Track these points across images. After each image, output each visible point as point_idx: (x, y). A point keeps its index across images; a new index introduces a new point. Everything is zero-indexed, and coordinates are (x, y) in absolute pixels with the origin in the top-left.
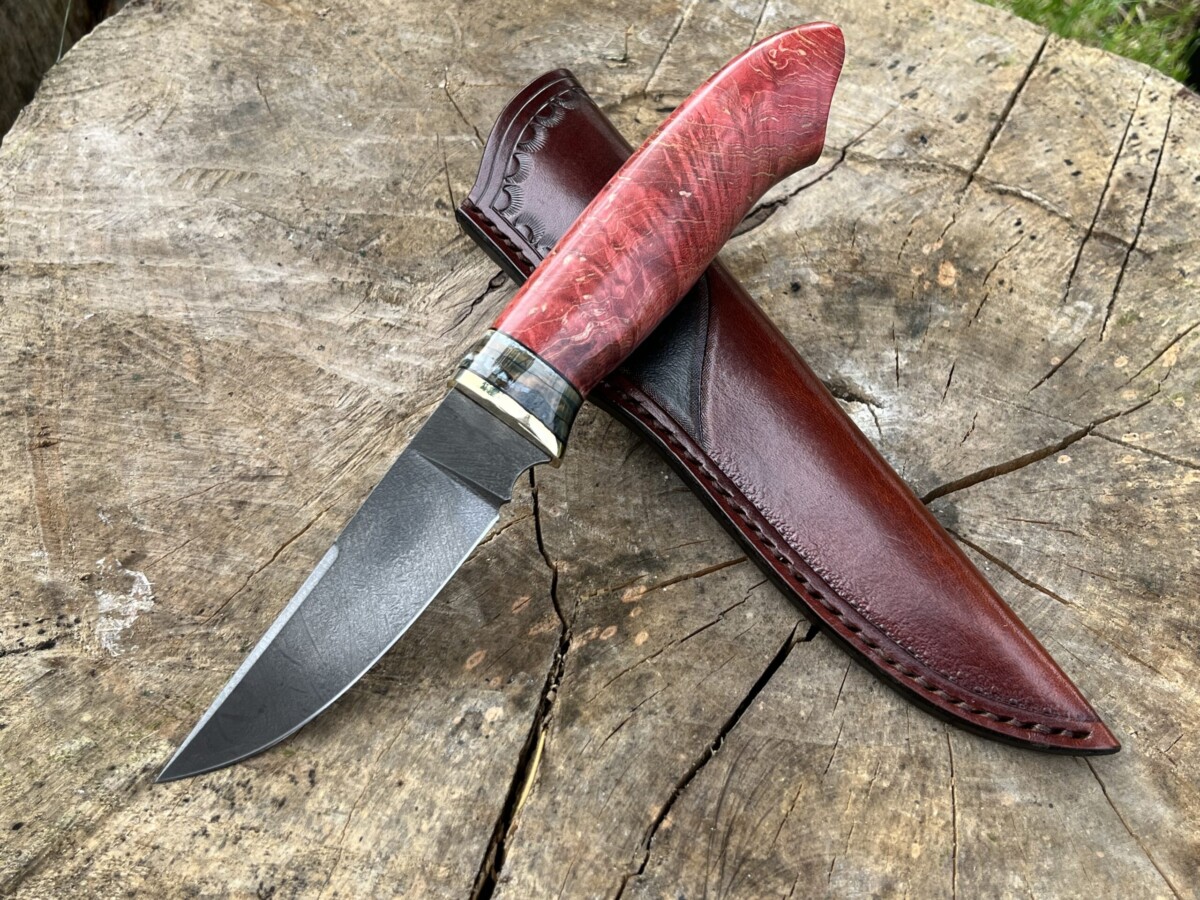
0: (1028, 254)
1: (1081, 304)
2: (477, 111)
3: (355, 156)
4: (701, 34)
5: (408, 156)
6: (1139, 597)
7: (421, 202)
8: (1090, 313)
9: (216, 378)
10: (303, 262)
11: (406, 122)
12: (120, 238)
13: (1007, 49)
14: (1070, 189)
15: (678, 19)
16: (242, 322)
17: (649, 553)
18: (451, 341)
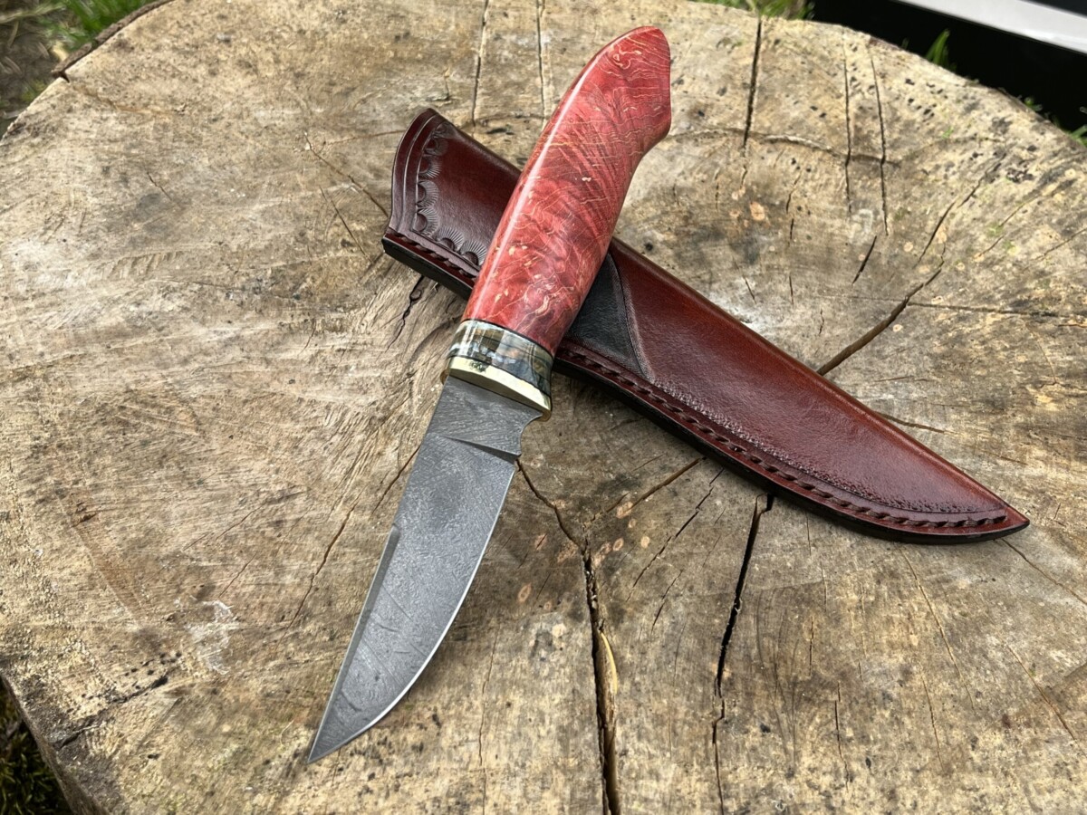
0: (810, 183)
1: (863, 211)
2: (345, 163)
3: (259, 220)
4: (499, 67)
5: (302, 210)
6: (990, 414)
7: (328, 245)
8: (872, 216)
9: (213, 427)
10: (250, 314)
11: (289, 184)
12: (82, 331)
13: (735, 33)
14: (823, 128)
15: (476, 58)
16: (217, 376)
17: (622, 476)
18: (398, 351)
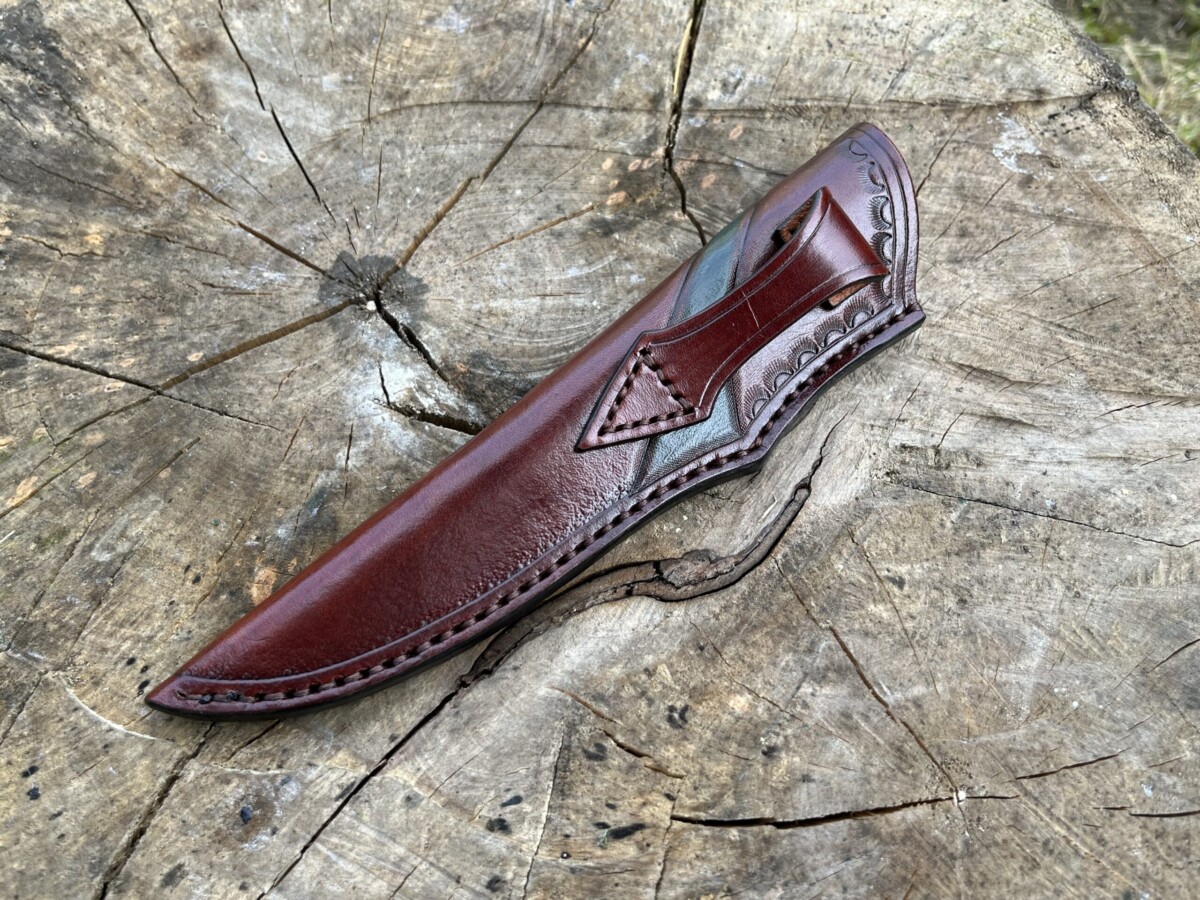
1: (105, 557)
14: (49, 739)
17: (606, 235)
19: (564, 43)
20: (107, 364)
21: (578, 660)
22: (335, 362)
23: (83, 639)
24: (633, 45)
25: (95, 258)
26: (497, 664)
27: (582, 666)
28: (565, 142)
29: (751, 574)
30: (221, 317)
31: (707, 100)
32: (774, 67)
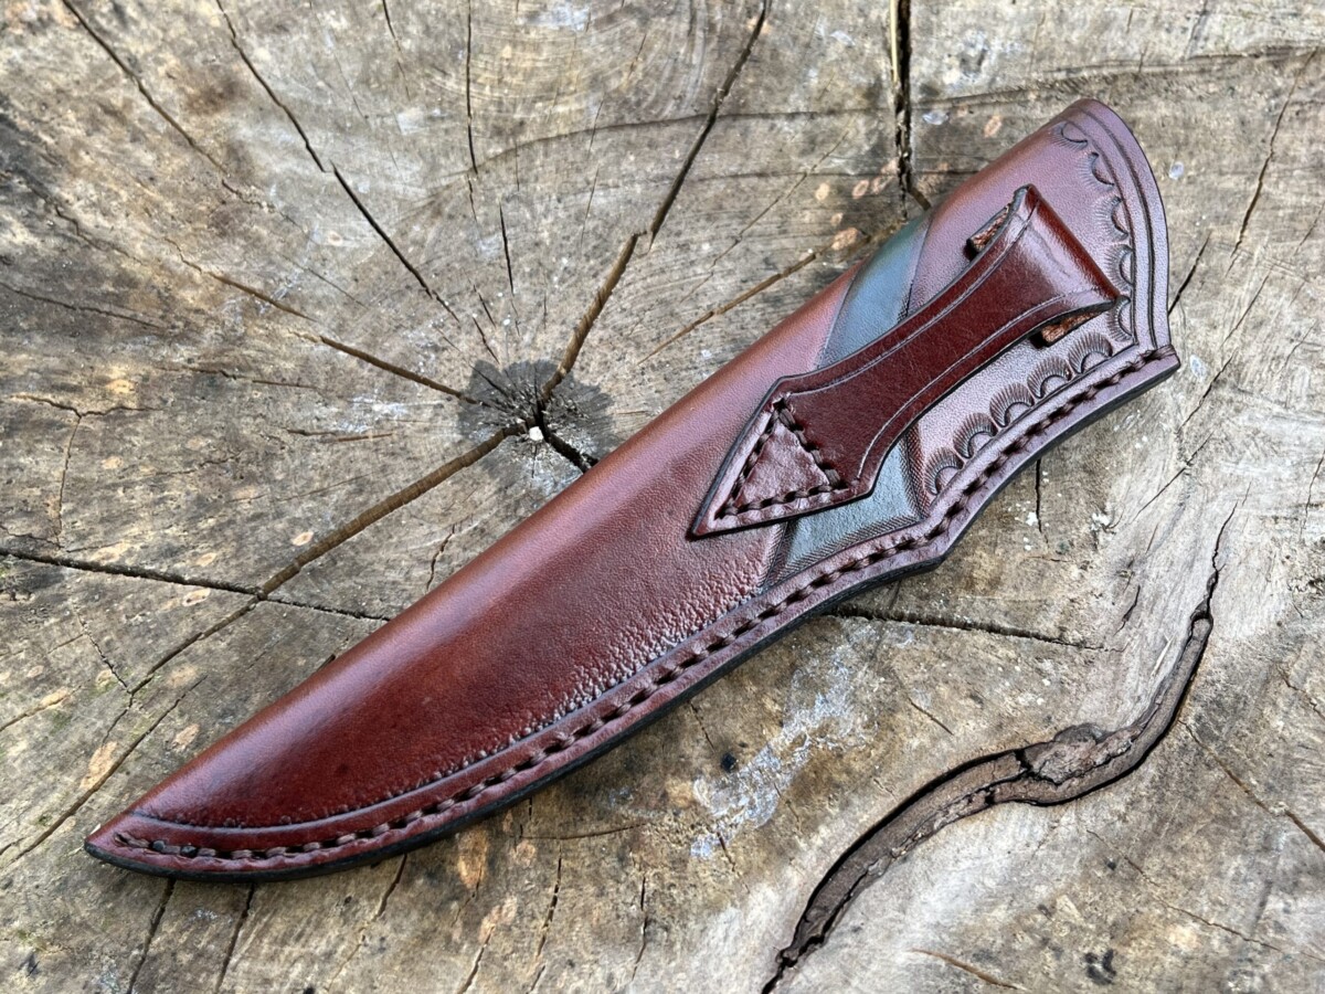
19: (727, 28)
20: (178, 566)
21: (940, 907)
22: (502, 521)
23: (234, 969)
24: (825, 20)
25: (128, 414)
26: (828, 927)
27: (948, 914)
28: (757, 169)
29: (1157, 750)
30: (326, 476)
31: (943, 85)
32: (1027, 28)
